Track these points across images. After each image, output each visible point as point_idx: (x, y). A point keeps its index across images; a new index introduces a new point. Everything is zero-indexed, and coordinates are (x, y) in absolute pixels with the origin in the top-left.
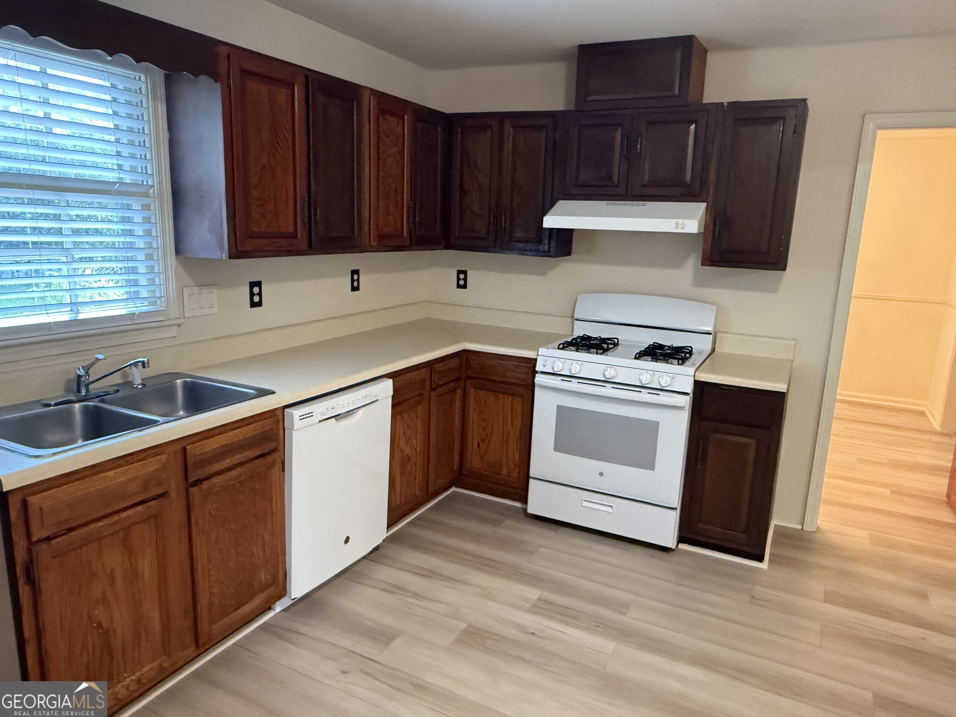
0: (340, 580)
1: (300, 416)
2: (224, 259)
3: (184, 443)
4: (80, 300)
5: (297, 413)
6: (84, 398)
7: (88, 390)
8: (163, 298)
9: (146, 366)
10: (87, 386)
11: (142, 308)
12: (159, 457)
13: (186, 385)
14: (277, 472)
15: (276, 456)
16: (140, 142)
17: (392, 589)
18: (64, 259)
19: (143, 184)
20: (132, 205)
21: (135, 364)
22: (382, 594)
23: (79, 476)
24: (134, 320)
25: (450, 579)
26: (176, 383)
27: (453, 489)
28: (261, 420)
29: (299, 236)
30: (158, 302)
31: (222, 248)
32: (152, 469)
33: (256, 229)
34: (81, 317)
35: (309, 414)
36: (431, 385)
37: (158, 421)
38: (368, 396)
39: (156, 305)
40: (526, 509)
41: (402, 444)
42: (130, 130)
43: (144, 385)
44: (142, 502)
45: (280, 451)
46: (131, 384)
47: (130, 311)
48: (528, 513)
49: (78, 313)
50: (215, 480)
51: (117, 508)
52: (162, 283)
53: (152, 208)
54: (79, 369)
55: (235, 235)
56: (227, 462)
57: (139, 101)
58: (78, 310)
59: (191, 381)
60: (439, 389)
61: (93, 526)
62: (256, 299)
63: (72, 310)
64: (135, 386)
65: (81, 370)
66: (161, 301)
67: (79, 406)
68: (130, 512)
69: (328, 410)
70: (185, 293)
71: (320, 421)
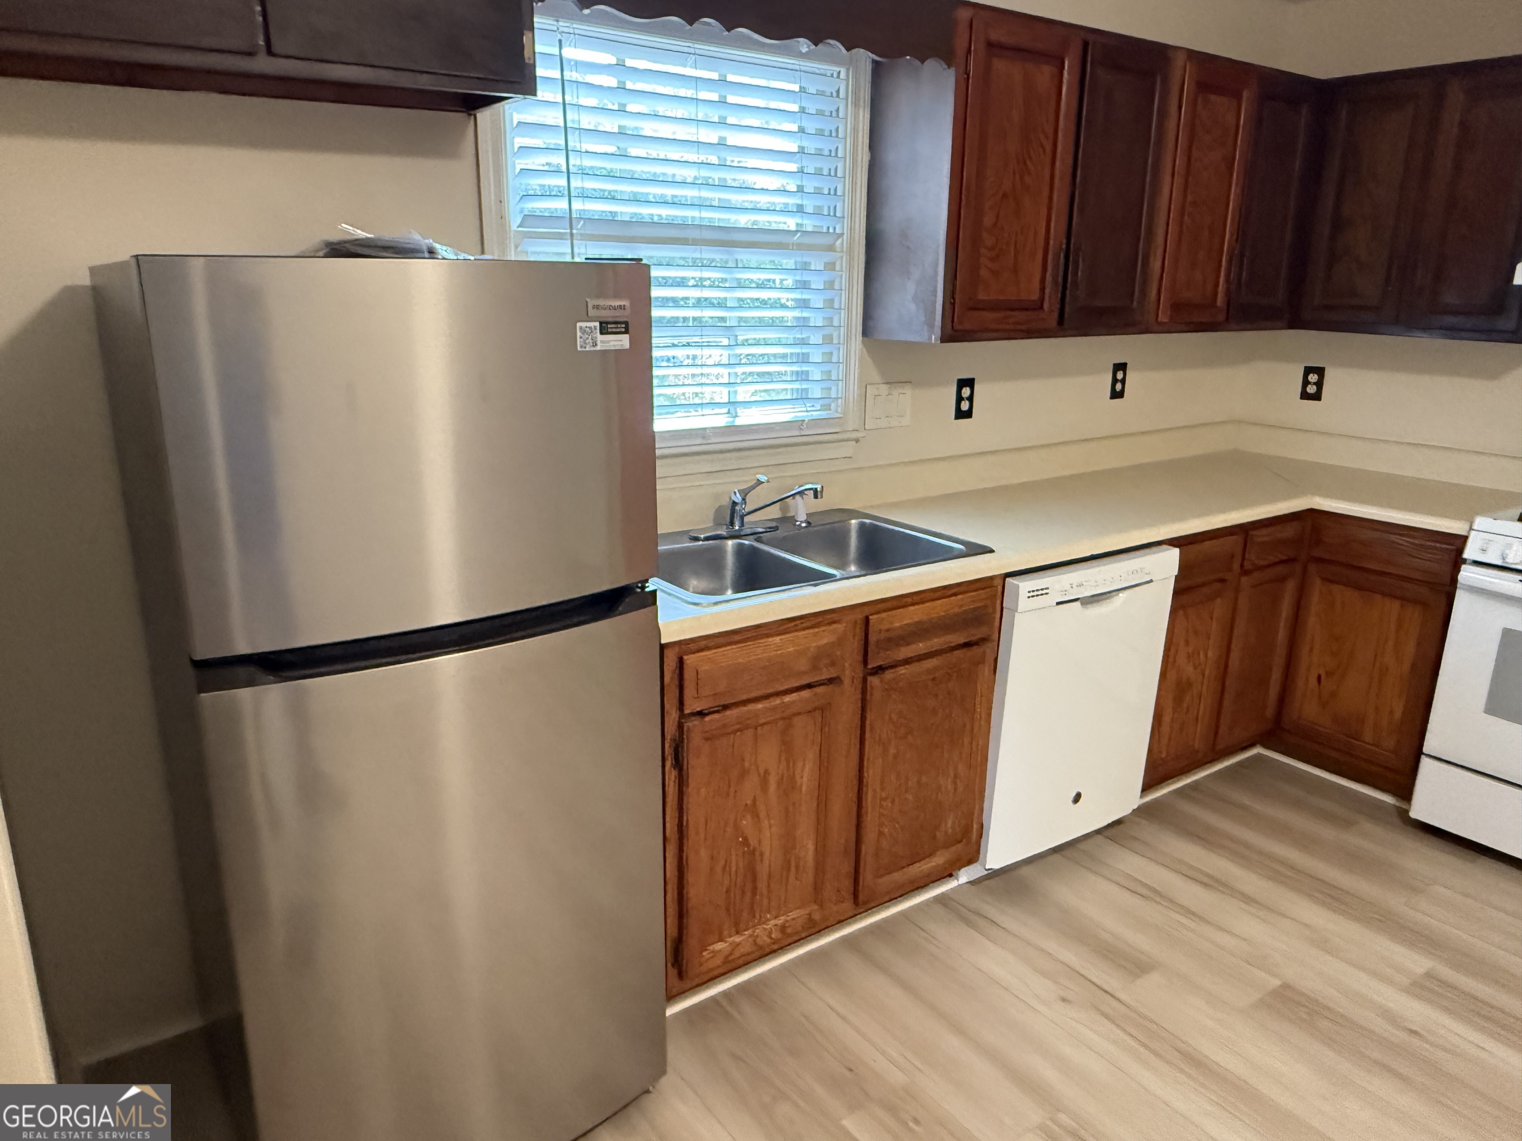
0: (1056, 857)
1: (1029, 592)
2: (933, 342)
3: (867, 610)
4: (740, 398)
5: (1025, 585)
6: (737, 534)
7: (742, 524)
8: (840, 401)
9: (819, 496)
10: (742, 518)
11: (814, 413)
12: (834, 626)
13: (862, 527)
14: (986, 673)
15: (988, 648)
16: (830, 170)
17: (1144, 892)
18: (725, 342)
19: (828, 232)
20: (810, 263)
21: (801, 493)
22: (1127, 895)
23: (737, 638)
24: (801, 429)
25: (1248, 899)
26: (850, 524)
27: (1257, 750)
28: (970, 592)
29: (1046, 306)
30: (833, 405)
31: (931, 326)
32: (825, 641)
33: (982, 296)
34: (739, 422)
35: (1042, 589)
36: (1242, 566)
37: (833, 576)
38: (1137, 572)
39: (830, 410)
40: (1407, 811)
41: (1182, 660)
42: (819, 153)
43: (809, 523)
44: (809, 686)
45: (993, 641)
46: (793, 519)
47: (798, 417)
48: (1410, 817)
49: (736, 416)
50: (902, 670)
51: (781, 688)
52: (840, 378)
53: (838, 268)
54: (735, 493)
55: (953, 304)
56: (921, 647)
57: (833, 109)
58: (736, 412)
59: (870, 523)
60: (1256, 575)
61: (752, 707)
62: (965, 406)
63: (729, 413)
64: (798, 523)
65: (738, 495)
66: (837, 403)
67: (732, 545)
68: (794, 696)
69: (1072, 587)
70: (869, 393)
71: (1057, 604)
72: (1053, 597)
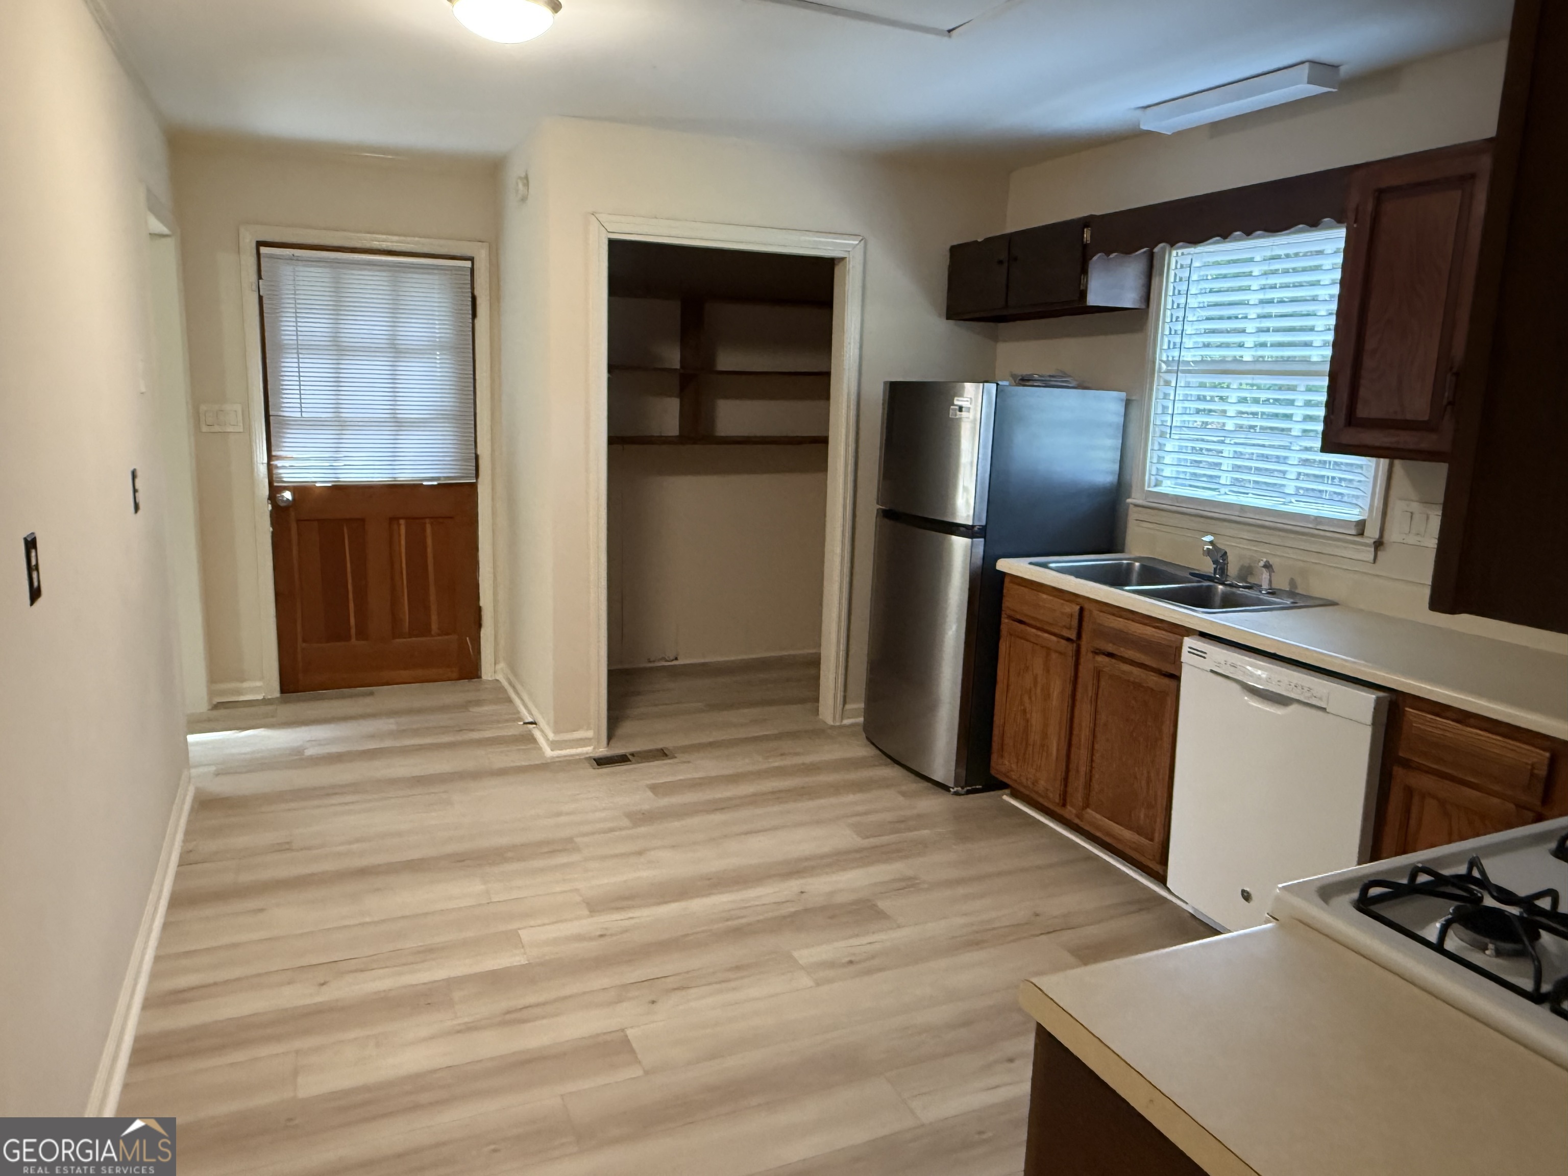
1: (1190, 647)
5: (1189, 641)
23: (1029, 585)
35: (1201, 651)
51: (1045, 628)
69: (1226, 664)
70: (1398, 508)
71: (1212, 671)
72: (1208, 664)
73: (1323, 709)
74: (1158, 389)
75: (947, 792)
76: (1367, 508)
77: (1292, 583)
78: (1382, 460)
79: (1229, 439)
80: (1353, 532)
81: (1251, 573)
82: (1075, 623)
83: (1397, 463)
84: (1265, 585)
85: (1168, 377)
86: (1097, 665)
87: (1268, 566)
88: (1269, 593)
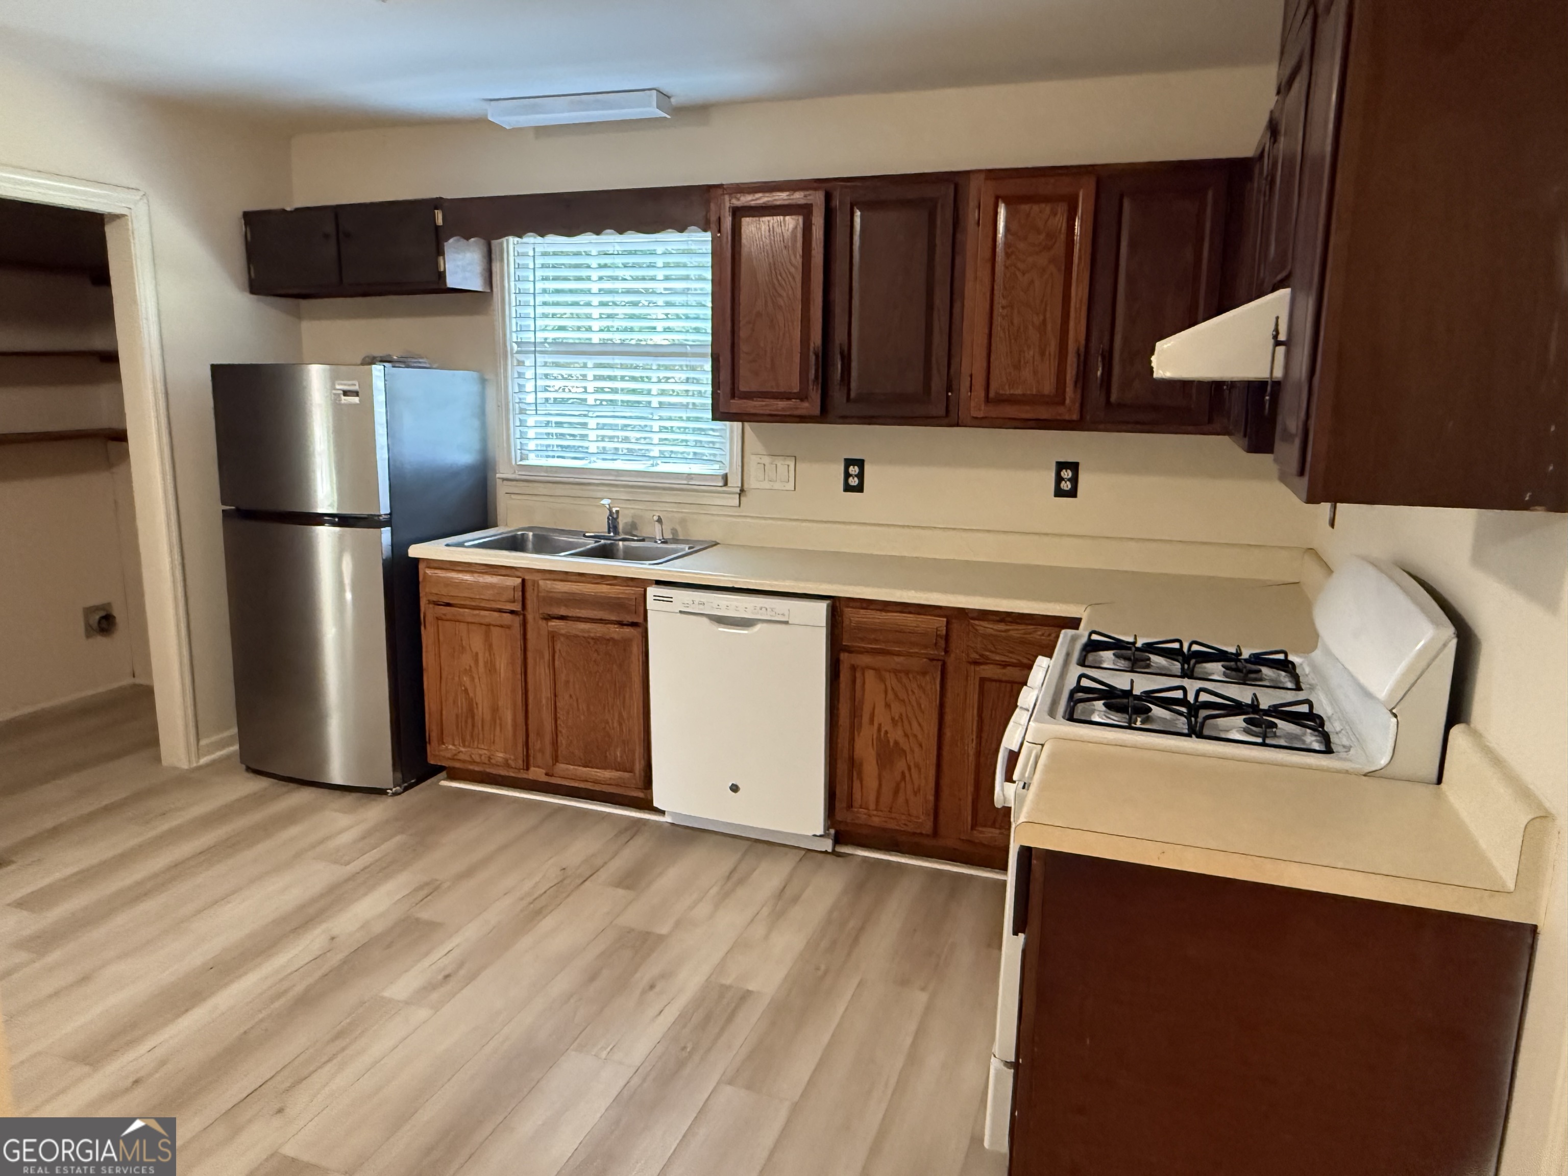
1: (655, 596)
24: (688, 479)
35: (667, 597)
38: (767, 609)
44: (500, 610)
51: (481, 605)
56: (578, 612)
61: (462, 609)
62: (853, 482)
69: (693, 603)
70: (752, 461)
71: (681, 612)
72: (677, 606)
73: (786, 623)
74: (512, 371)
75: (384, 796)
76: (727, 463)
77: (674, 531)
78: (735, 423)
79: (592, 413)
80: (721, 484)
81: (636, 529)
82: (519, 594)
83: (746, 424)
84: (658, 537)
85: (521, 357)
86: (550, 629)
87: (660, 520)
88: (662, 543)
